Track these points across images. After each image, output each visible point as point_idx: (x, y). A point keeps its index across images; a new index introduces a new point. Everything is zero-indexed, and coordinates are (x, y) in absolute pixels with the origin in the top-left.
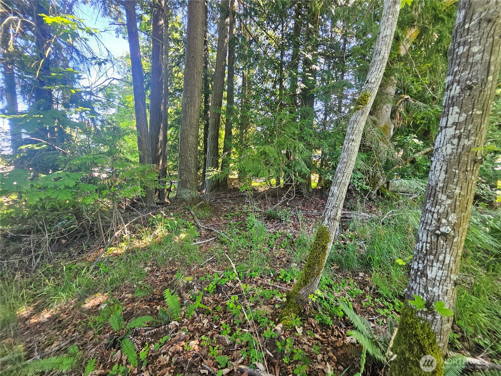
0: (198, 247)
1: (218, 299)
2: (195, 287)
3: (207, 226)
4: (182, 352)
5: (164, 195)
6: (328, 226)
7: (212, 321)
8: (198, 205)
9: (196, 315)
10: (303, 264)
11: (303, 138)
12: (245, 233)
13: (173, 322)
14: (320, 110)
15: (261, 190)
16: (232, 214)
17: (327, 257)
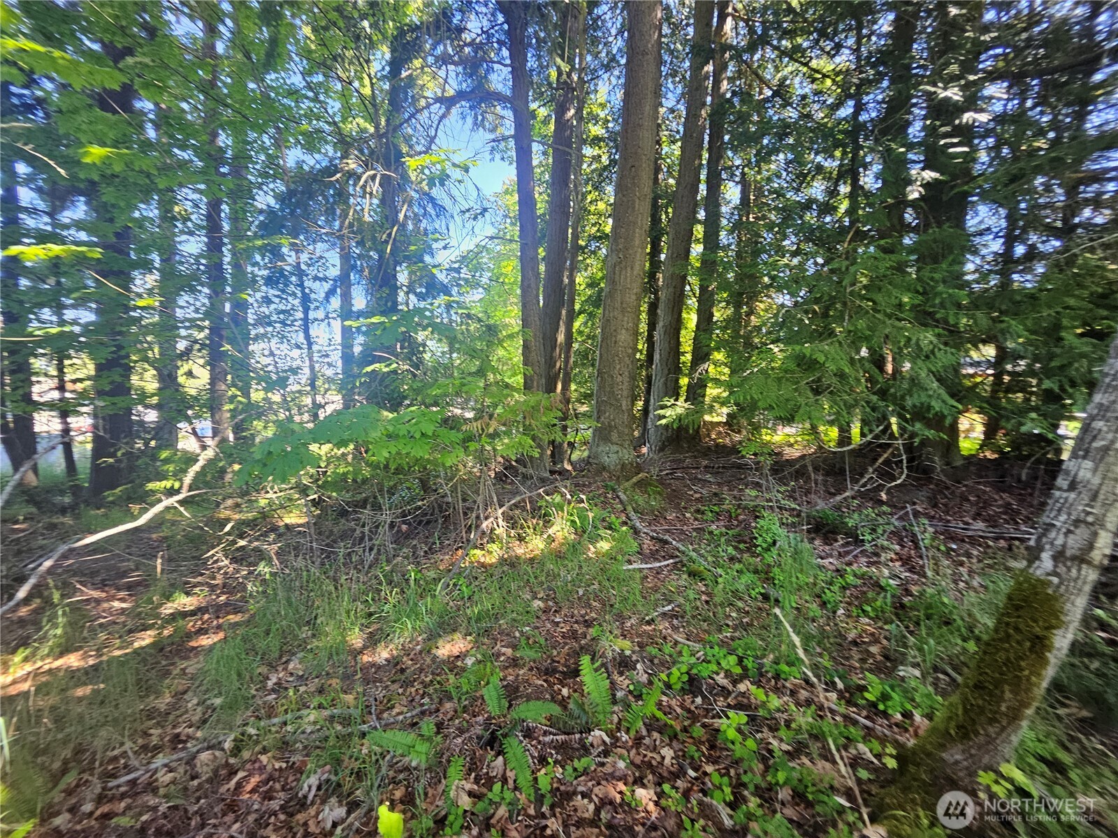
0: (638, 575)
1: (693, 708)
2: (639, 666)
3: (654, 531)
4: (621, 805)
5: (562, 453)
6: (1055, 580)
7: (681, 756)
8: (635, 480)
9: (644, 733)
10: (941, 676)
11: (931, 315)
12: (752, 560)
13: (597, 733)
14: (989, 229)
15: (793, 453)
16: (716, 508)
17: (1050, 672)
